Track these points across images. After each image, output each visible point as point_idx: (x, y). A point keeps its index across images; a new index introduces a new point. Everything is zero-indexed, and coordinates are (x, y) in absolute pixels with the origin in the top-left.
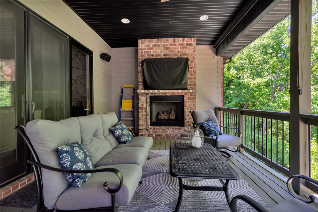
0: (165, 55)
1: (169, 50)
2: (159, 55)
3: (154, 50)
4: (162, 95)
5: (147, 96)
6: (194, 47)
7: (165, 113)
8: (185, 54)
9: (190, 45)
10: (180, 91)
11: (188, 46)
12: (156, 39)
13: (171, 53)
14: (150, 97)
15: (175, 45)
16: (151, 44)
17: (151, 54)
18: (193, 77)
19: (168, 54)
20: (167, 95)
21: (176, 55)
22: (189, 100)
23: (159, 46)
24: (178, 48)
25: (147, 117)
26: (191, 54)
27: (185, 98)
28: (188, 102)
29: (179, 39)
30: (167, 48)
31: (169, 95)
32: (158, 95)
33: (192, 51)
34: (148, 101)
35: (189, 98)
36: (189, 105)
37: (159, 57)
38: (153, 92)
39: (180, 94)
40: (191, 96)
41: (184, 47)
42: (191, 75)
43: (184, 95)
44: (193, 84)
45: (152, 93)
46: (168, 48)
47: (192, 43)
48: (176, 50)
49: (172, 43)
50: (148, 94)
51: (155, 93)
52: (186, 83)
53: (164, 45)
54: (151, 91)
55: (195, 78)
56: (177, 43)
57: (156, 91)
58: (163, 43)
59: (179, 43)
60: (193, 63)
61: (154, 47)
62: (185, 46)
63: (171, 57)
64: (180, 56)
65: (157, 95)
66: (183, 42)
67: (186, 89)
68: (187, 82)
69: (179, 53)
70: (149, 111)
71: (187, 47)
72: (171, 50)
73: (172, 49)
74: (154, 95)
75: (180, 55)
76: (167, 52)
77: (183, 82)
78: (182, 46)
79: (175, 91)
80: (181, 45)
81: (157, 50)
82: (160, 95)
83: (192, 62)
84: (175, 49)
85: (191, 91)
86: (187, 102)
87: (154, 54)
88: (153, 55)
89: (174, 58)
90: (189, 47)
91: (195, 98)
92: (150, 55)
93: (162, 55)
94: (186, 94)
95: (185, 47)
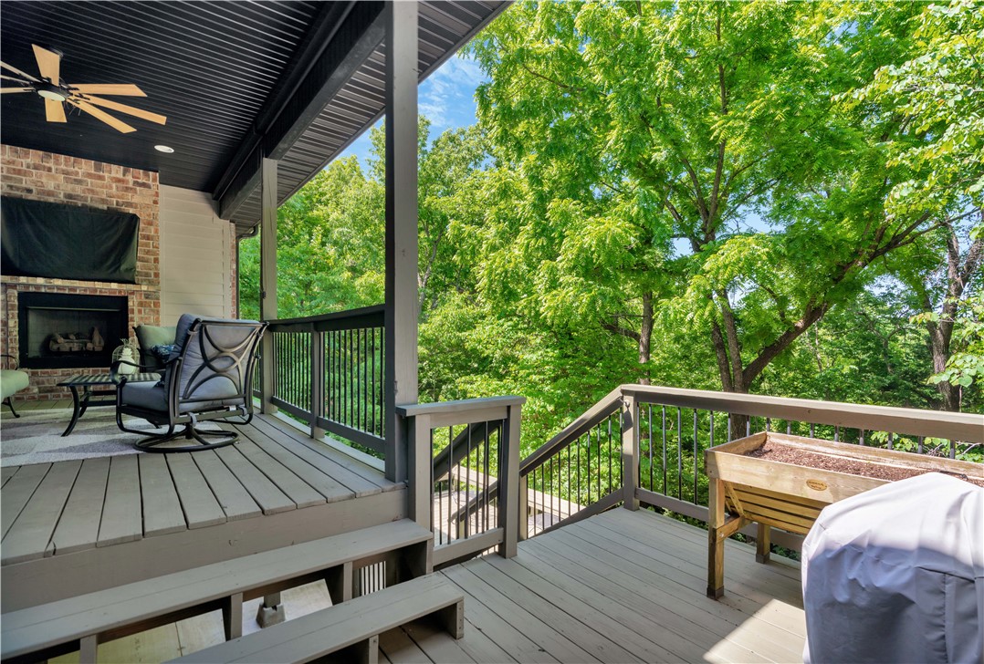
0: (69, 196)
1: (83, 187)
2: (50, 194)
3: (34, 178)
4: (62, 292)
5: (10, 291)
6: (154, 193)
7: (72, 337)
8: (130, 205)
9: (144, 185)
10: (114, 286)
11: (138, 188)
12: (41, 153)
13: (90, 196)
14: (19, 294)
15: (101, 178)
16: (23, 161)
17: (24, 185)
18: (152, 257)
19: (78, 196)
20: (78, 292)
21: (103, 201)
22: (143, 309)
23: (49, 170)
24: (111, 188)
25: (11, 345)
26: (148, 206)
27: (130, 304)
28: (140, 312)
29: (114, 167)
30: (75, 180)
31: (82, 293)
32: (48, 291)
33: (149, 201)
34: (13, 306)
35: (141, 304)
36: (142, 318)
37: (51, 200)
38: (31, 282)
39: (115, 293)
40: (147, 298)
41: (127, 189)
42: (148, 252)
43: (127, 297)
44: (152, 272)
45: (27, 286)
46: (79, 182)
47: (150, 182)
48: (105, 190)
49: (93, 172)
50: (14, 286)
51: (38, 286)
52: (132, 269)
53: (65, 173)
54: (23, 280)
55: (156, 260)
56: (106, 175)
57: (40, 281)
58: (63, 167)
59: (113, 175)
60: (152, 228)
61: (34, 171)
62: (131, 185)
63: (89, 203)
64: (115, 206)
65: (43, 290)
66: (124, 175)
67: (133, 282)
68: (135, 268)
69: (114, 200)
70: (17, 329)
71: (135, 189)
72: (89, 187)
73: (92, 186)
74: (32, 289)
75: (117, 204)
76: (78, 190)
77: (123, 267)
78: (120, 185)
79: (99, 285)
80: (119, 180)
81: (44, 180)
82: (55, 291)
83: (150, 224)
84: (102, 187)
85: (144, 288)
86: (136, 311)
87: (33, 187)
88: (29, 191)
89: (96, 210)
90: (140, 191)
91: (156, 305)
92: (18, 189)
93: (62, 196)
94: (133, 293)
95: (131, 189)
